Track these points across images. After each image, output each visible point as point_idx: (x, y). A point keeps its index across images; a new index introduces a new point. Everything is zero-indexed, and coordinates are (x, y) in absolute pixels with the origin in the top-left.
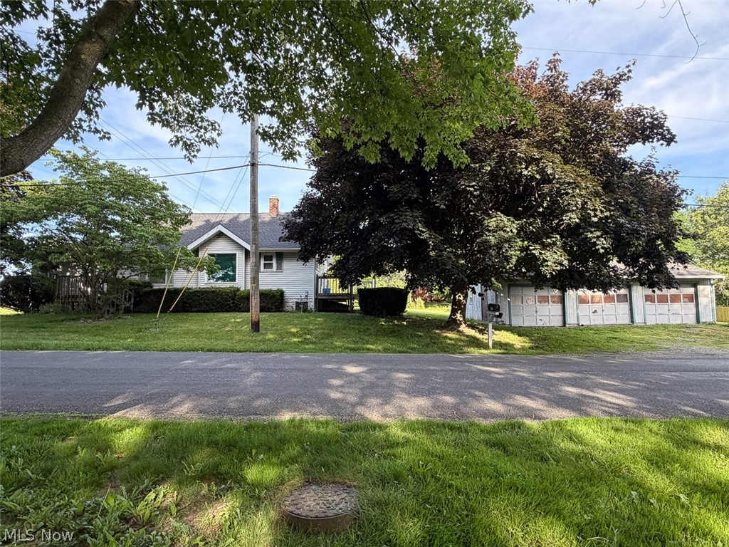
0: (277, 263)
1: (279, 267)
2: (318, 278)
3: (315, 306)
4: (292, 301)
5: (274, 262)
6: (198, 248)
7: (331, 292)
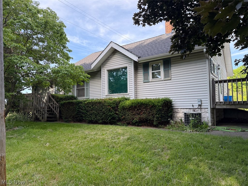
0: (165, 71)
1: (167, 75)
2: (214, 83)
3: (212, 117)
4: (182, 110)
5: (162, 70)
6: (101, 66)
7: (235, 100)
